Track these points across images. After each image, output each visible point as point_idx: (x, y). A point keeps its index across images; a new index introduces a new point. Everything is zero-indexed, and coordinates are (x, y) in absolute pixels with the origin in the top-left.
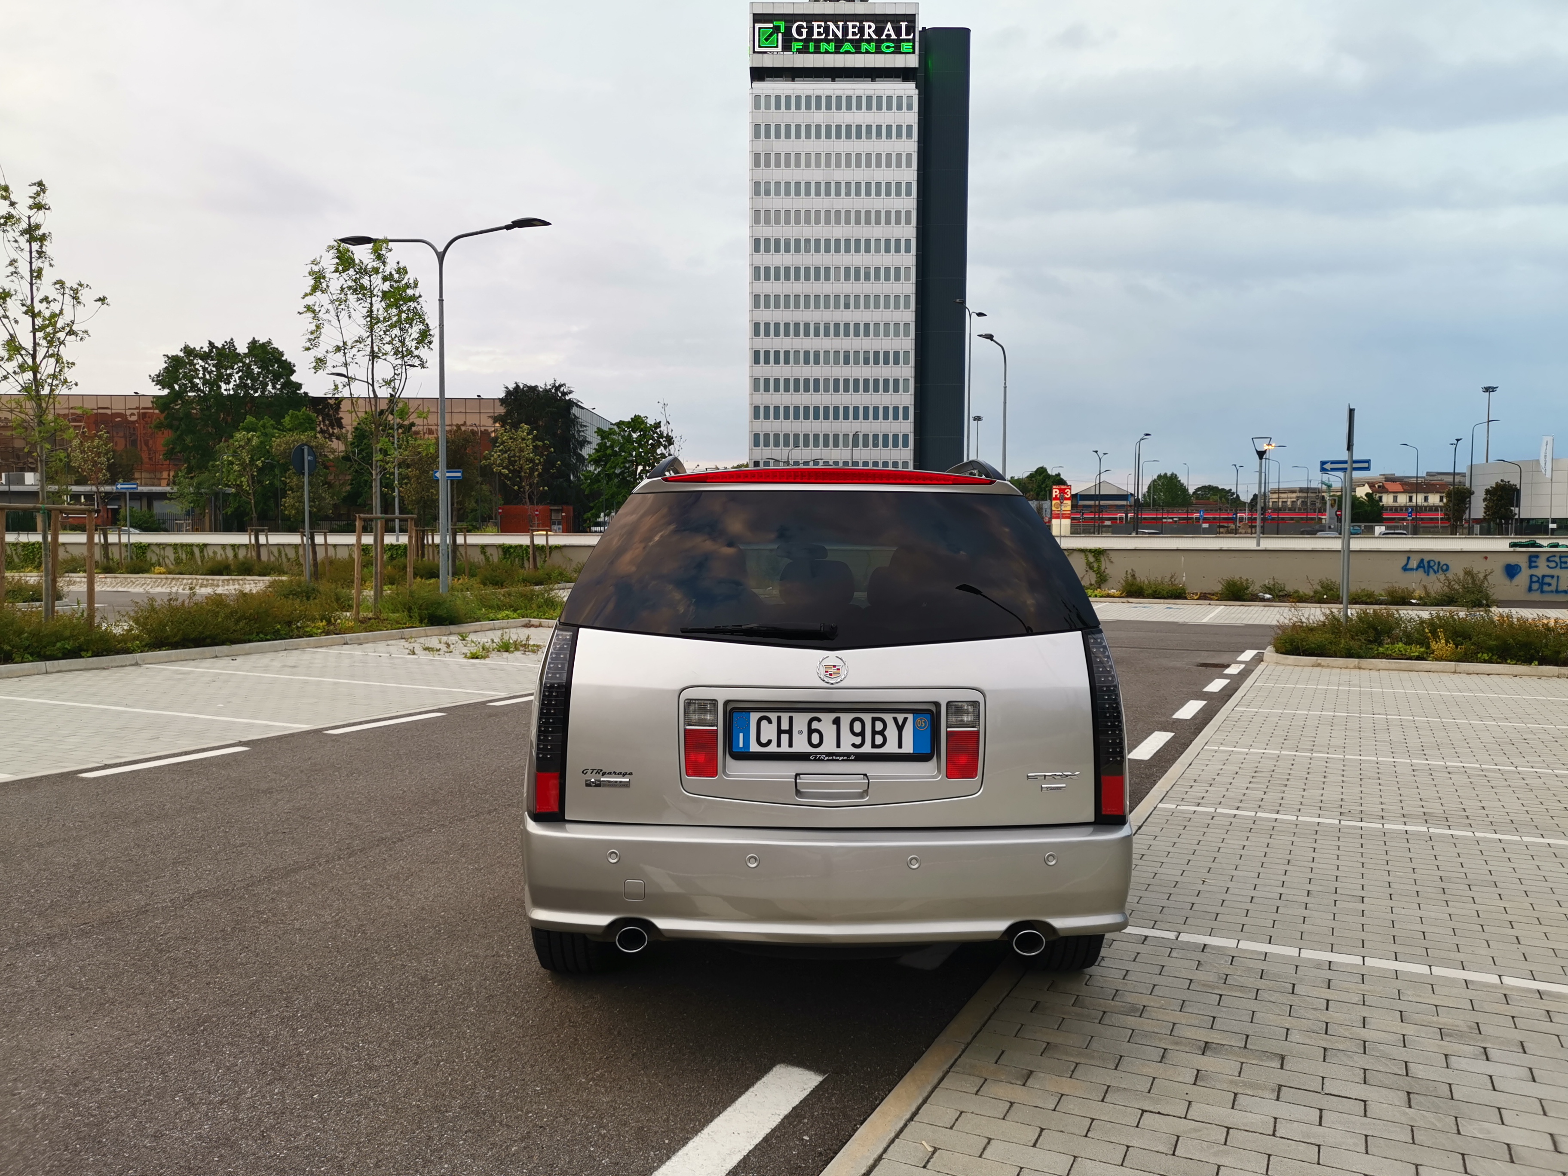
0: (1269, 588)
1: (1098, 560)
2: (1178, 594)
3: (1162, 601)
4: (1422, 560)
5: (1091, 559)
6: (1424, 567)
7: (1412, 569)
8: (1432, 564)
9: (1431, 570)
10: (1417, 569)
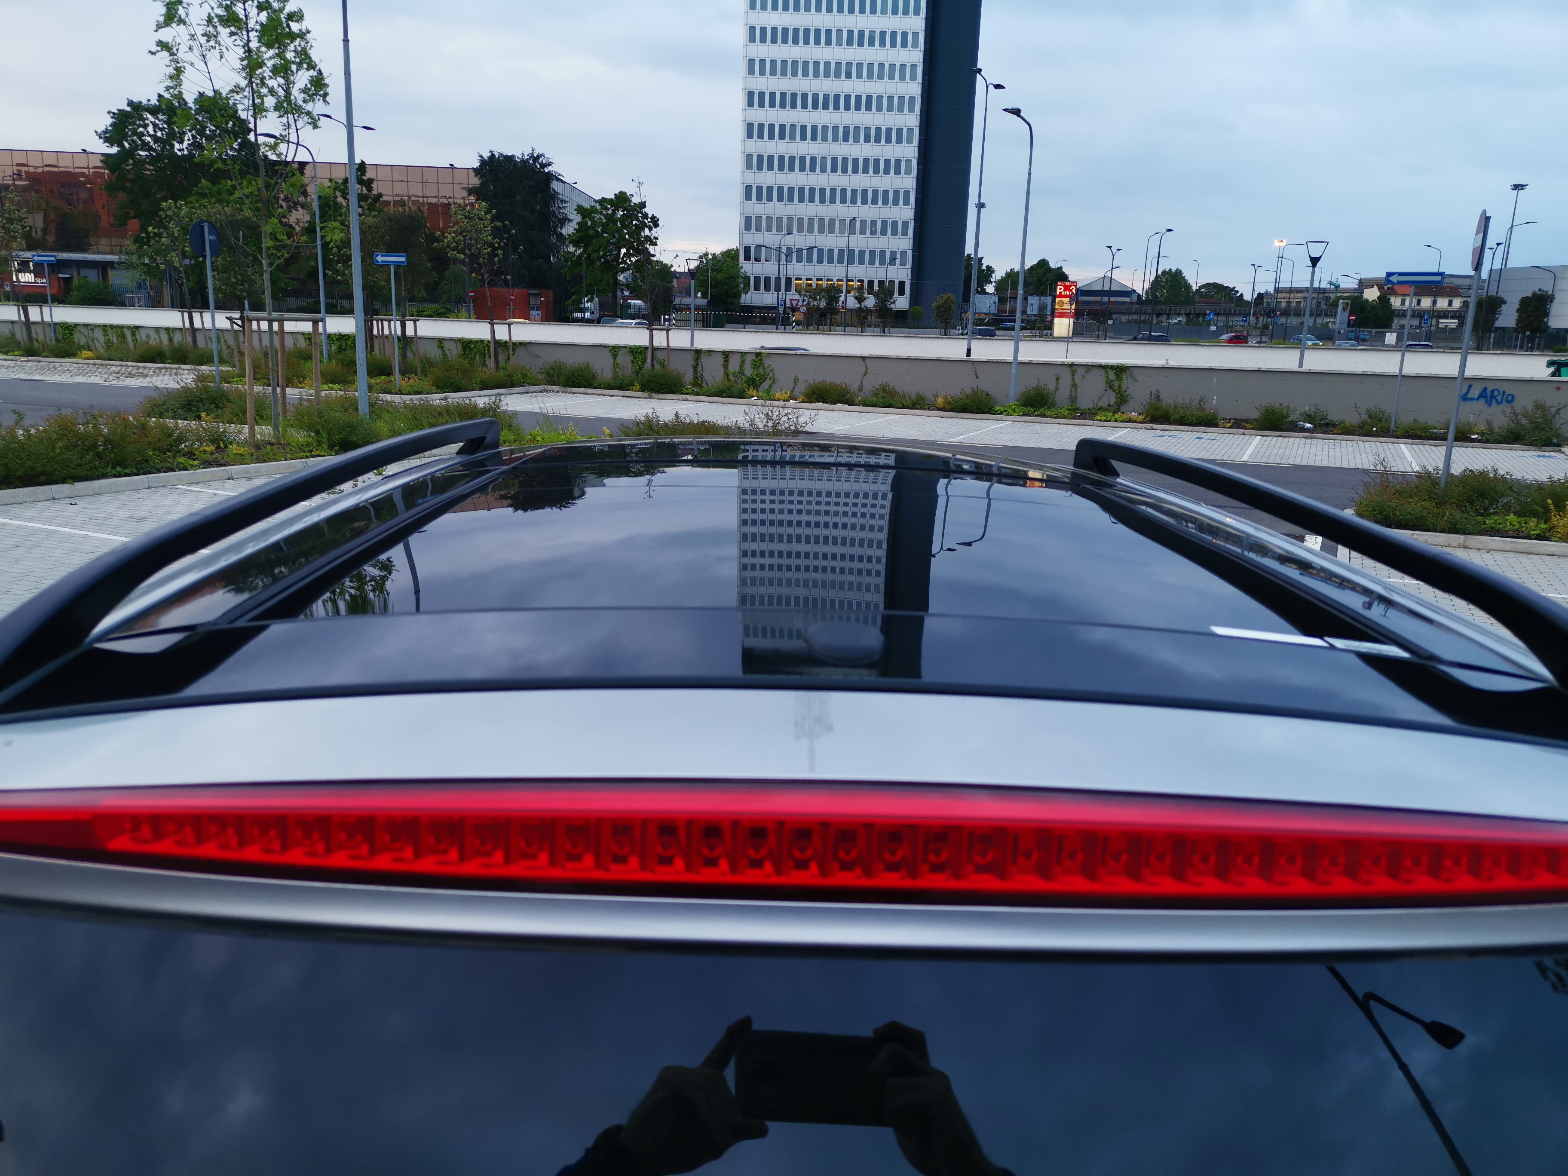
0: (1309, 416)
1: (1119, 378)
2: (1208, 421)
3: (1190, 428)
4: (1485, 389)
5: (1112, 376)
6: (1486, 397)
7: (1472, 399)
8: (1496, 393)
9: (1494, 401)
10: (1478, 399)
